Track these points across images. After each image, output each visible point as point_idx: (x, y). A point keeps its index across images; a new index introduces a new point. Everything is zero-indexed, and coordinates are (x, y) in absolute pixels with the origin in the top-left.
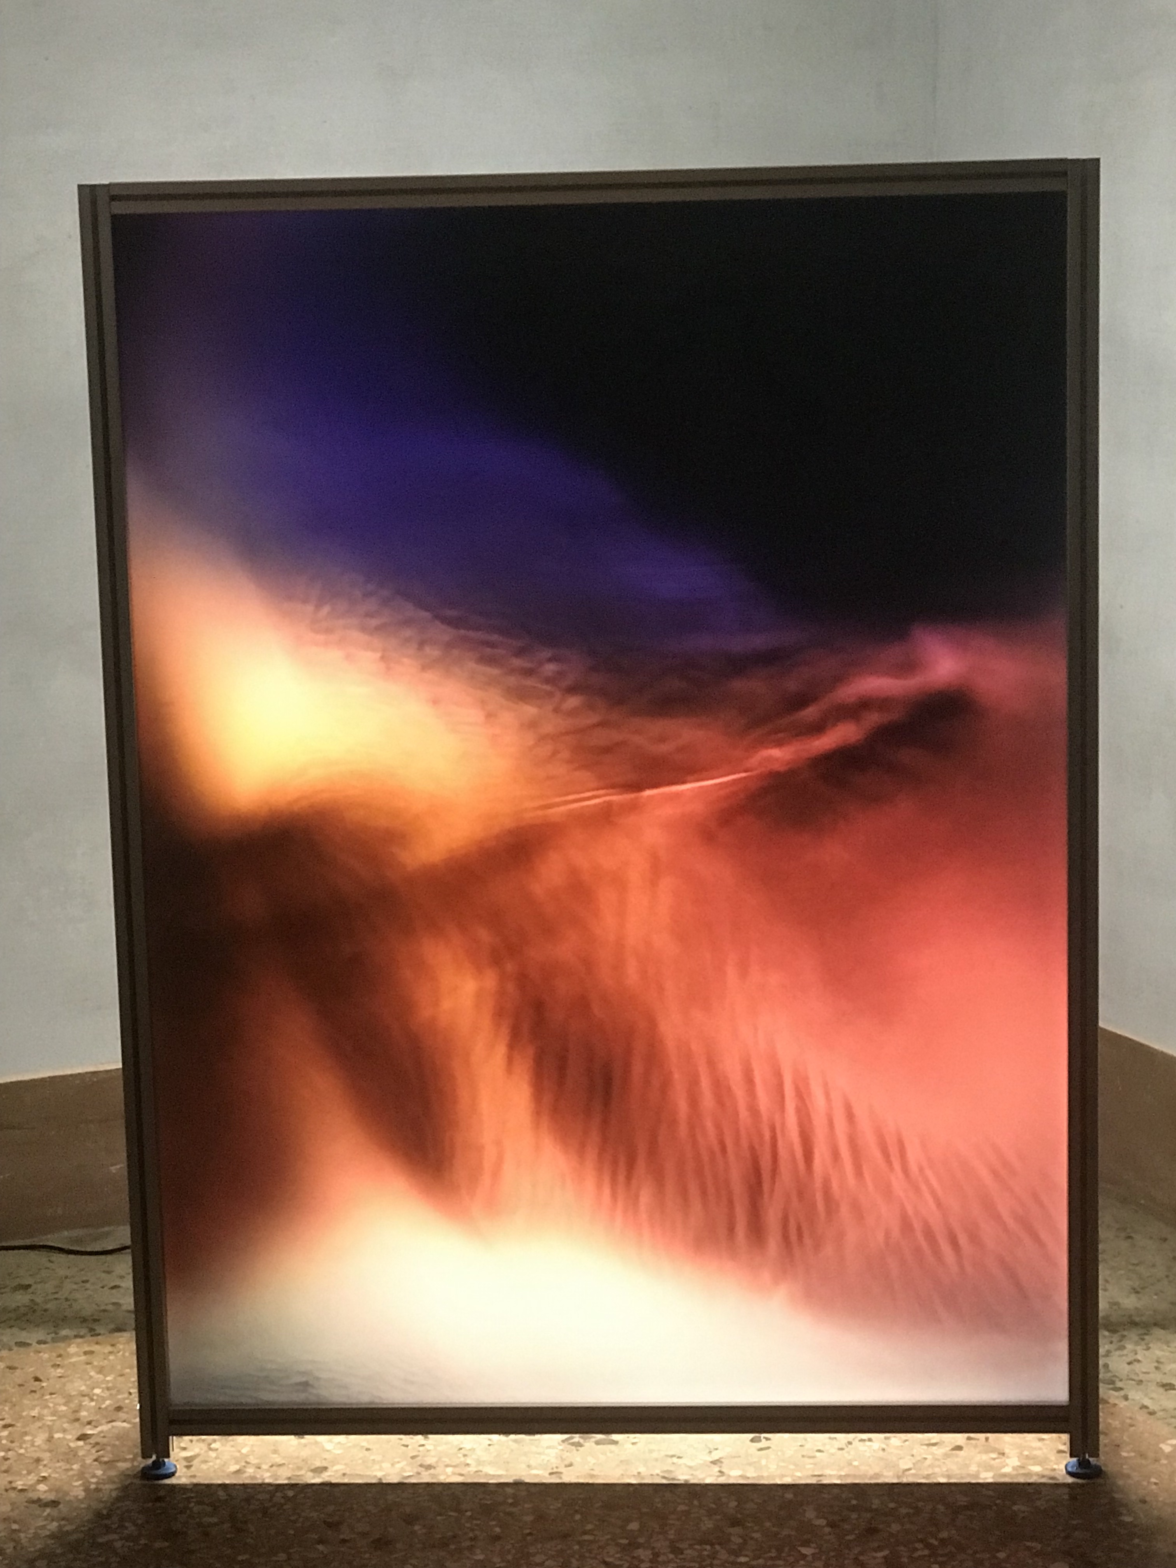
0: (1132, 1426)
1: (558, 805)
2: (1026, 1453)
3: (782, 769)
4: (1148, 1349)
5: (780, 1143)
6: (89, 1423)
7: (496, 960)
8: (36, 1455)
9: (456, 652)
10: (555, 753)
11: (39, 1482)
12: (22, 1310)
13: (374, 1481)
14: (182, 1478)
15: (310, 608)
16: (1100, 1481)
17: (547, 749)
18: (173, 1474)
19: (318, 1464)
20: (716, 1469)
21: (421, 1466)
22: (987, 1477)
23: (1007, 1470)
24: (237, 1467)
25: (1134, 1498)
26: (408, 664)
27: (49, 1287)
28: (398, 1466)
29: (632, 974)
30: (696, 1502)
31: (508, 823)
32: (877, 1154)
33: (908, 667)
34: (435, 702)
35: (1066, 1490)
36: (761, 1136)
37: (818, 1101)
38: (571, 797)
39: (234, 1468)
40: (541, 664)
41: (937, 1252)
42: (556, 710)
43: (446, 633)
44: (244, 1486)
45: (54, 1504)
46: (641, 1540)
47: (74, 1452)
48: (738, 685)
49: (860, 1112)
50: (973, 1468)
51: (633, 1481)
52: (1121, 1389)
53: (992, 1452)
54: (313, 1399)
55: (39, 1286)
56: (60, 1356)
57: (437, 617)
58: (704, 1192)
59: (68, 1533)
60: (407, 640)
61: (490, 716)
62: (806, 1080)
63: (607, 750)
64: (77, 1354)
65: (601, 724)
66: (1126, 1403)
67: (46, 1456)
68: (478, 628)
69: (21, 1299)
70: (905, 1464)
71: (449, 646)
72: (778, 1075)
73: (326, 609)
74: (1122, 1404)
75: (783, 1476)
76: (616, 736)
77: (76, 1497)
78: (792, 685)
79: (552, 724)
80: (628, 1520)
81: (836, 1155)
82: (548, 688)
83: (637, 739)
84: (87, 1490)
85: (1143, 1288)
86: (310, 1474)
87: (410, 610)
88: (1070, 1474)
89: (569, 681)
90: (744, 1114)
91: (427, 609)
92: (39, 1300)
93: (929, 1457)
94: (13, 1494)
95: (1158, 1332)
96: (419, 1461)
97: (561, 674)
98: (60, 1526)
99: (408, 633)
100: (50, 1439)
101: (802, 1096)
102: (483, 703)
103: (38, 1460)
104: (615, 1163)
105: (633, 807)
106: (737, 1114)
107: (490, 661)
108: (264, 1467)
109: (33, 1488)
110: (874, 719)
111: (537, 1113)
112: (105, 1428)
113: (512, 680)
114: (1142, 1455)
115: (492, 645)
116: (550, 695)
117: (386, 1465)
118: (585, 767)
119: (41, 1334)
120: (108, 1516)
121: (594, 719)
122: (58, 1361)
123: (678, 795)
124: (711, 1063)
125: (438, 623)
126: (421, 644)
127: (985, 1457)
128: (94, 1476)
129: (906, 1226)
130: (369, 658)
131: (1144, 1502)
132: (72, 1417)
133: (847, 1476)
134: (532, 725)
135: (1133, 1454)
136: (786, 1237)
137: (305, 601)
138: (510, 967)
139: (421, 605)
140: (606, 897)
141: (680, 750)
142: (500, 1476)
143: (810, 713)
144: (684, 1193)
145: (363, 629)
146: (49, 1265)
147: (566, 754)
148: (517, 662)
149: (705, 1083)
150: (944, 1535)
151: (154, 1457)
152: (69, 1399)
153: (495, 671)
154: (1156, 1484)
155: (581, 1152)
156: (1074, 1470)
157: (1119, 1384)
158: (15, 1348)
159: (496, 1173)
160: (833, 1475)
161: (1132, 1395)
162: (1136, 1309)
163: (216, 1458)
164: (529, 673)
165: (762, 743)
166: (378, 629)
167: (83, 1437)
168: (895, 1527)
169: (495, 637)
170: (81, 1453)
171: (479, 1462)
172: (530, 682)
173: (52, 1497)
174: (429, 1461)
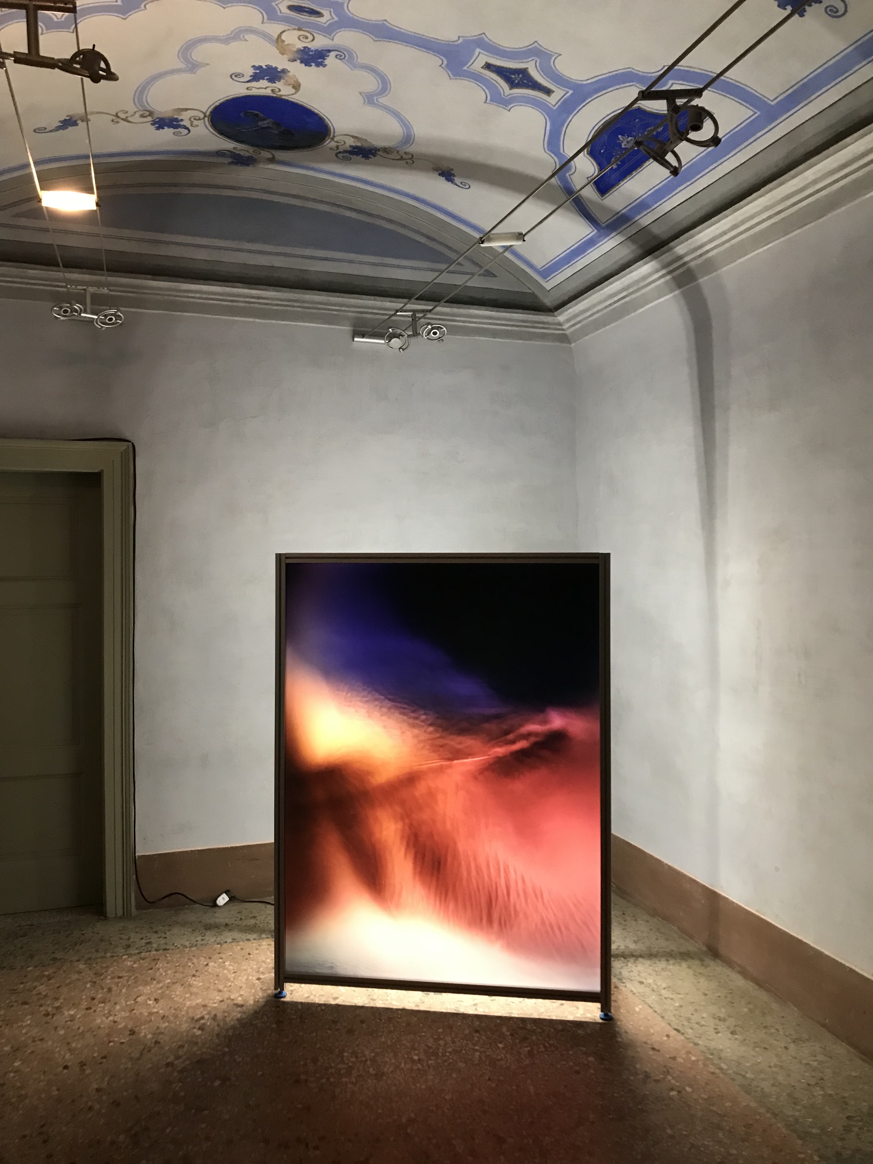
0: (626, 999)
1: (424, 764)
2: (587, 1008)
3: (501, 755)
4: (636, 966)
5: (499, 889)
6: (262, 973)
7: (402, 818)
8: (241, 985)
9: (392, 710)
10: (424, 746)
11: (239, 996)
12: (252, 926)
13: (353, 1005)
14: (287, 999)
15: (344, 694)
16: (611, 1022)
17: (422, 745)
18: (285, 997)
19: (336, 996)
20: (474, 1008)
21: (371, 999)
22: (570, 1018)
23: (578, 1015)
24: (308, 995)
25: (623, 1030)
26: (377, 714)
27: (263, 918)
28: (363, 999)
29: (449, 826)
30: (465, 1022)
31: (408, 770)
32: (533, 896)
33: (545, 722)
34: (385, 727)
35: (599, 1026)
36: (492, 886)
37: (512, 875)
38: (429, 762)
39: (306, 995)
40: (420, 715)
41: (554, 932)
42: (425, 732)
43: (389, 704)
44: (308, 1003)
45: (242, 1006)
46: (442, 1037)
47: (254, 985)
48: (486, 726)
49: (527, 880)
50: (566, 1014)
51: (444, 1011)
52: (624, 983)
53: (574, 1007)
54: (334, 972)
55: (259, 917)
56: (259, 945)
57: (386, 698)
58: (472, 905)
59: (244, 1019)
60: (376, 706)
61: (403, 733)
62: (508, 867)
63: (441, 746)
64: (265, 945)
65: (440, 737)
66: (625, 989)
67: (244, 986)
68: (400, 703)
69: (252, 922)
70: (542, 1010)
71: (389, 708)
72: (498, 864)
73: (349, 695)
74: (624, 989)
75: (498, 1012)
76: (445, 741)
77: (250, 1004)
78: (505, 727)
79: (423, 737)
80: (439, 1028)
81: (518, 895)
82: (422, 724)
83: (452, 743)
84: (255, 1001)
85: (638, 941)
86: (332, 1000)
87: (377, 695)
88: (602, 1019)
89: (429, 722)
90: (486, 878)
91: (383, 695)
92: (258, 923)
93: (551, 1007)
94: (229, 1001)
95: (640, 959)
96: (371, 997)
97: (427, 719)
98: (241, 1016)
99: (376, 703)
100: (247, 979)
101: (507, 873)
102: (401, 728)
103: (241, 987)
104: (441, 893)
105: (450, 767)
106: (484, 878)
107: (404, 714)
108: (317, 996)
109: (236, 999)
110: (533, 739)
111: (415, 873)
112: (266, 976)
113: (411, 721)
114: (629, 1012)
115: (404, 708)
116: (423, 727)
117: (359, 998)
118: (434, 752)
119: (255, 936)
120: (259, 1013)
121: (438, 735)
122: (258, 947)
123: (466, 763)
124: (475, 859)
125: (387, 700)
126: (381, 707)
127: (571, 1009)
128: (258, 995)
129: (543, 923)
130: (363, 711)
131: (626, 1032)
132: (257, 970)
133: (520, 1014)
134: (416, 736)
135: (625, 1011)
136: (500, 924)
137: (343, 691)
138: (407, 821)
139: (381, 694)
140: (440, 797)
141: (467, 747)
142: (398, 1005)
143: (511, 737)
144: (464, 905)
145: (361, 701)
146: (265, 909)
147: (428, 747)
148: (412, 715)
149: (473, 866)
150: (551, 1042)
151: (279, 990)
152: (258, 962)
153: (405, 718)
154: (632, 1025)
155: (429, 888)
156: (603, 1017)
157: (624, 981)
158: (245, 941)
159: (400, 895)
160: (515, 1014)
161: (628, 985)
162: (635, 949)
163: (302, 991)
164: (416, 718)
165: (494, 746)
166: (367, 701)
167: (259, 979)
168: (534, 1038)
169: (405, 706)
170: (256, 985)
171: (392, 999)
172: (416, 722)
173: (242, 1003)
174: (375, 997)
